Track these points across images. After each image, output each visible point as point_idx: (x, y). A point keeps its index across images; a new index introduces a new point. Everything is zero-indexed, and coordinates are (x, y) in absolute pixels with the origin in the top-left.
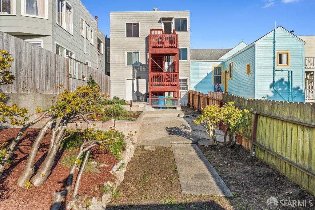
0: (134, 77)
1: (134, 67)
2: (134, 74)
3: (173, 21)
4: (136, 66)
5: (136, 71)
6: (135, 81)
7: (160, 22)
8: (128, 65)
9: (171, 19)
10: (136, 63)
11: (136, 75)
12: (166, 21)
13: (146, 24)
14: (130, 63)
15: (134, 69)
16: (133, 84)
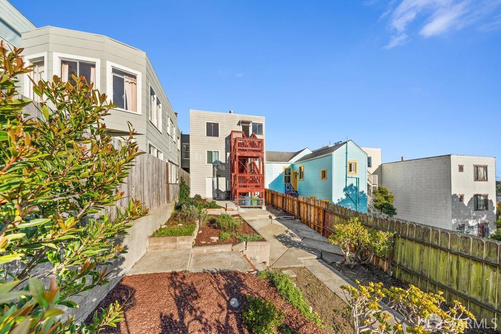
0: (214, 175)
1: (214, 166)
2: (214, 172)
3: (251, 125)
4: (217, 165)
5: (216, 169)
6: (215, 179)
7: (239, 124)
8: (208, 163)
9: (248, 123)
10: (216, 162)
11: (215, 173)
12: (245, 124)
13: (225, 125)
14: (210, 160)
15: (214, 168)
16: (213, 182)
